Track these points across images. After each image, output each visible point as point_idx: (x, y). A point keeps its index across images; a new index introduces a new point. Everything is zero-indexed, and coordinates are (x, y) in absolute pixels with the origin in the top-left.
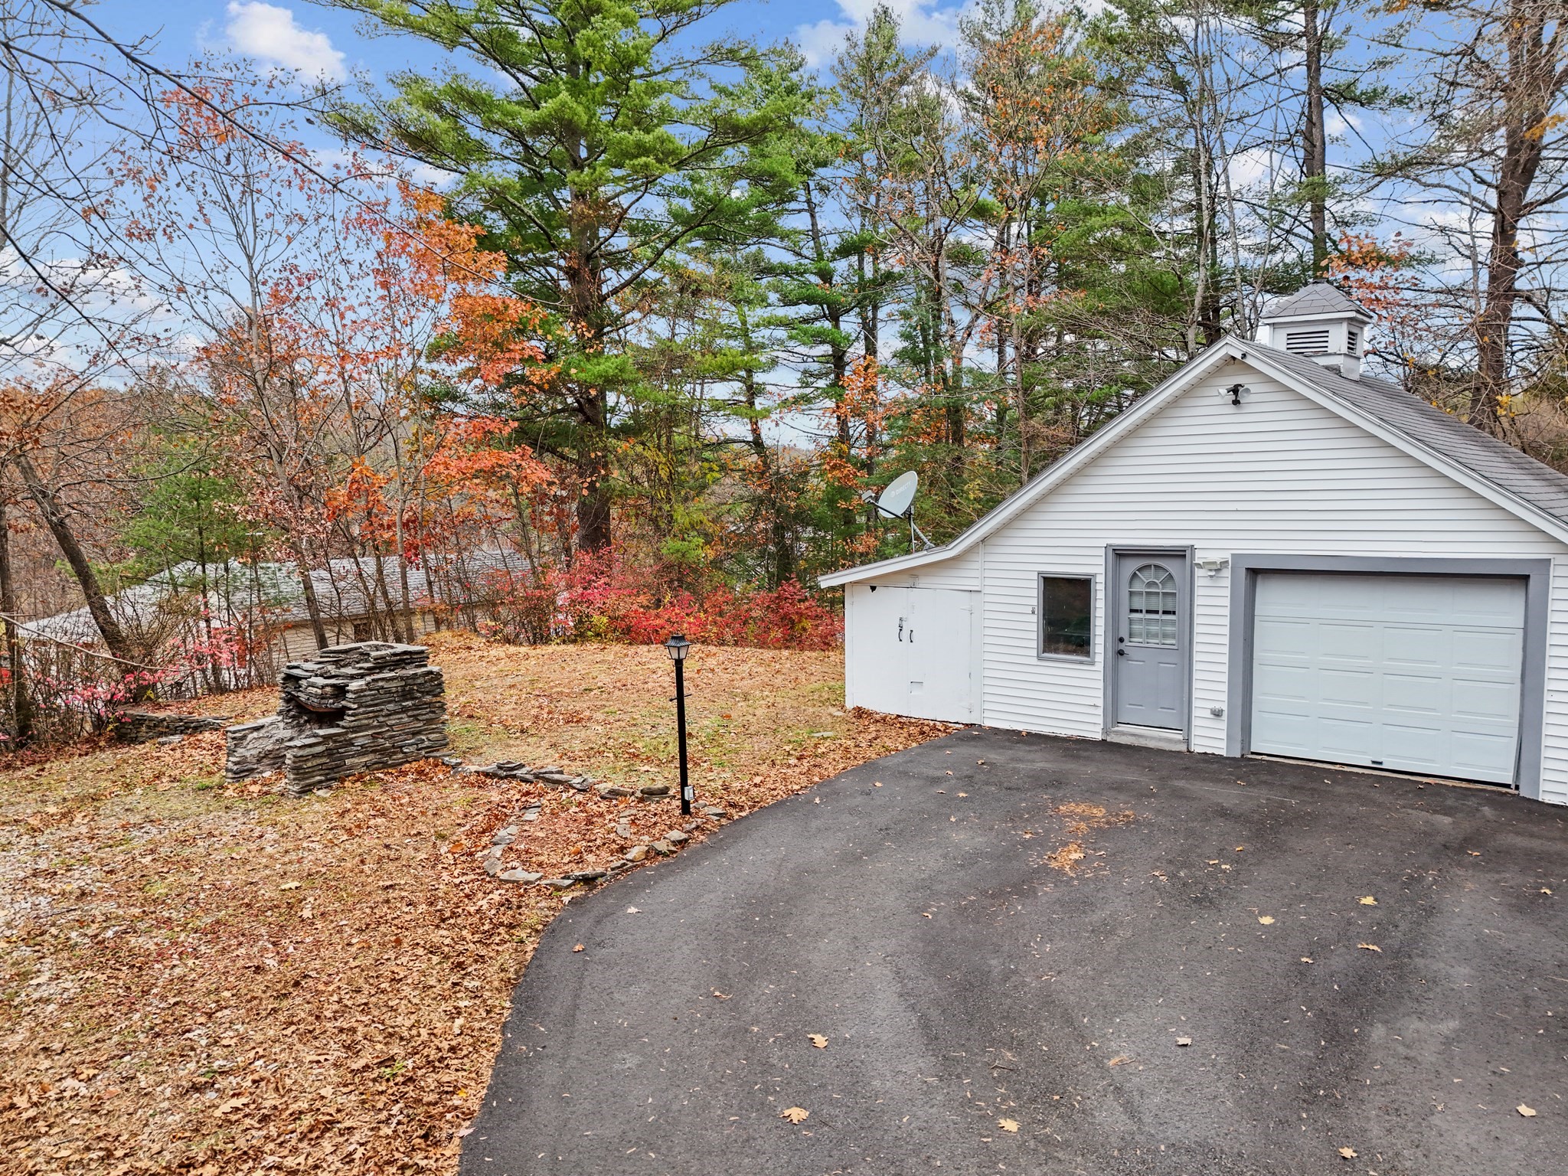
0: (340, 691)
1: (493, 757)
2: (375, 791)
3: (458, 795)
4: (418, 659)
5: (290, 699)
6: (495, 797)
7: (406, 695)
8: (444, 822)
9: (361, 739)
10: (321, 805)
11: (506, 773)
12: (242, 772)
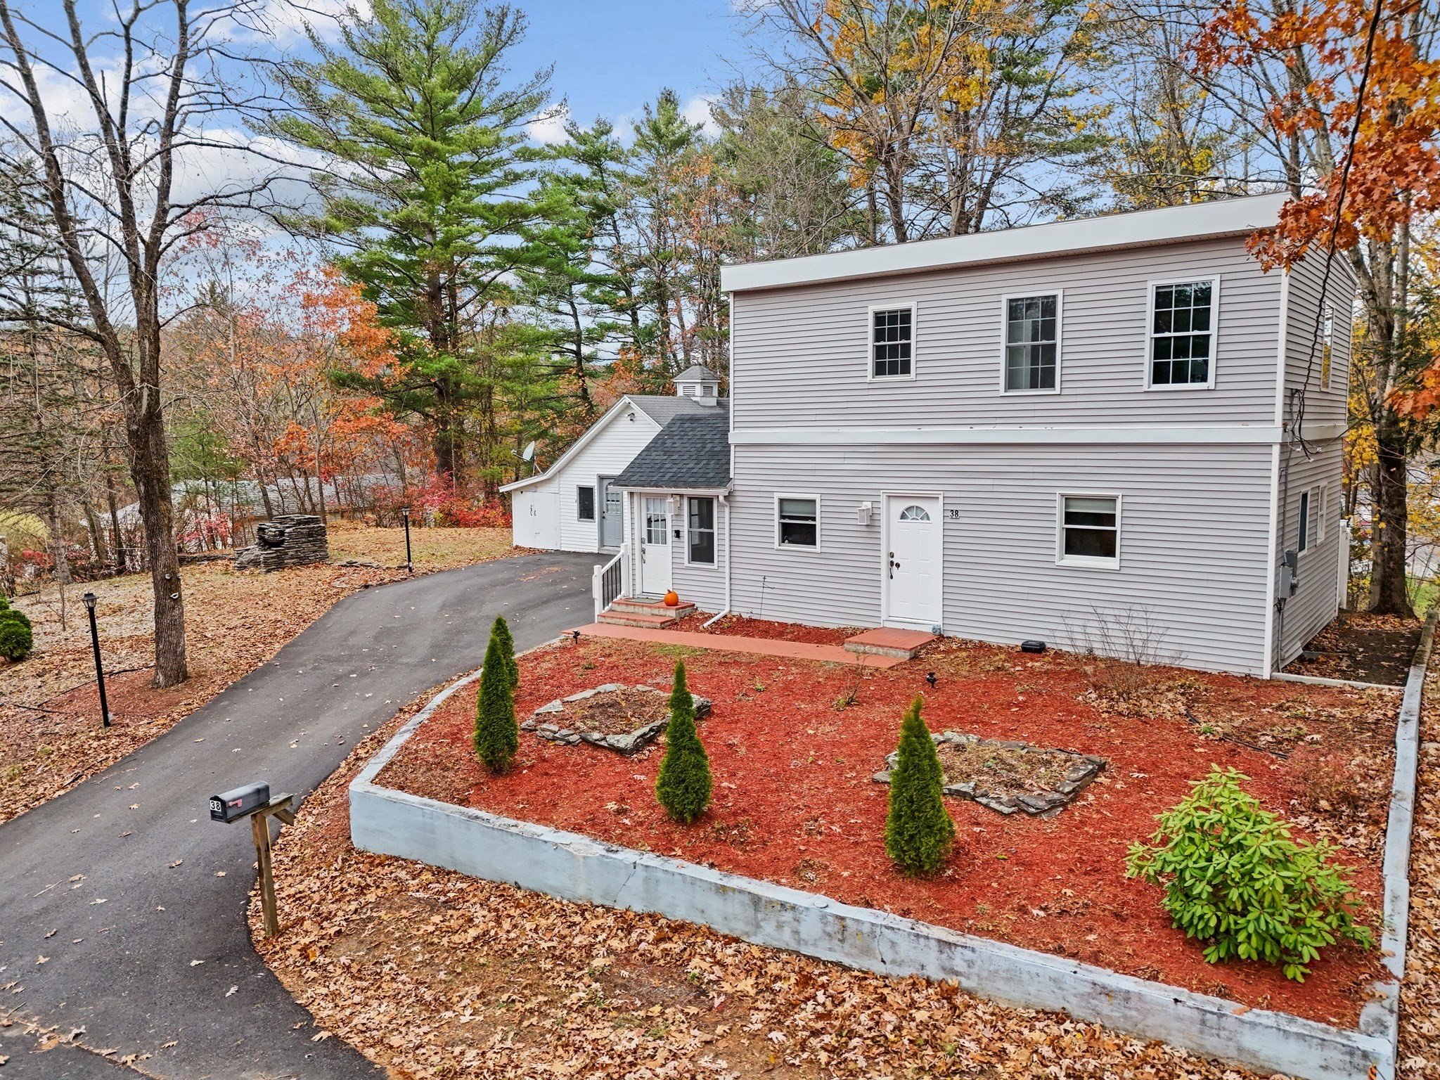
0: (282, 533)
1: (345, 561)
2: (297, 573)
4: (316, 520)
5: (261, 538)
6: (343, 571)
7: (310, 535)
9: (291, 552)
10: (275, 576)
11: (351, 564)
12: (242, 567)
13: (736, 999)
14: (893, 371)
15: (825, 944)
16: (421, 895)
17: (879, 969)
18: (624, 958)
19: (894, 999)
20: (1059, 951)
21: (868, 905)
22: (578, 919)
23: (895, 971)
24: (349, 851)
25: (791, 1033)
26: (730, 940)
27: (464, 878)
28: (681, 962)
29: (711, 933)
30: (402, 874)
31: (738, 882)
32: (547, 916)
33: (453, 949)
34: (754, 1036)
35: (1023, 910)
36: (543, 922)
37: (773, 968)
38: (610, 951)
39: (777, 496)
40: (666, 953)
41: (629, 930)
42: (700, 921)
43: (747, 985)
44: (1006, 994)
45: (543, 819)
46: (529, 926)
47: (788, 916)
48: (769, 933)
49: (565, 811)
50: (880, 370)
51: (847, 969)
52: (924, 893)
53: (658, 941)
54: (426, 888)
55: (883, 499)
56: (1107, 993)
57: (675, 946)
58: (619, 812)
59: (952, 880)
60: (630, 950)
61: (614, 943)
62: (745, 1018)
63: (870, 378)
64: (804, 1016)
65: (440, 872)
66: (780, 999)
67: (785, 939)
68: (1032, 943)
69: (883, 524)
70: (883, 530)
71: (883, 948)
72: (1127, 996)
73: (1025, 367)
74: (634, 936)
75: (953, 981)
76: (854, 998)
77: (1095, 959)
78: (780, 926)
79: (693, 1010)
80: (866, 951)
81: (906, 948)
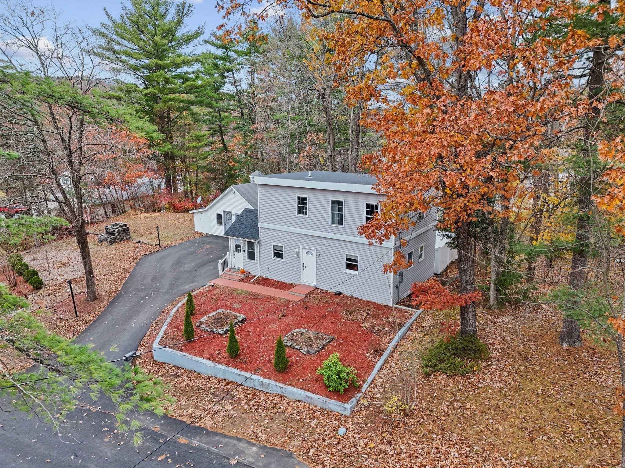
0: (114, 231)
1: (137, 240)
2: (121, 245)
3: (132, 245)
4: (126, 225)
5: (107, 231)
6: (137, 245)
7: (124, 231)
8: (130, 249)
9: (118, 237)
10: (113, 247)
11: (139, 242)
12: (101, 242)
13: (239, 399)
14: (303, 214)
15: (259, 386)
16: (172, 373)
17: (270, 392)
18: (218, 390)
19: (271, 398)
20: (302, 389)
21: (269, 379)
22: (208, 380)
23: (272, 392)
24: (154, 361)
25: (249, 406)
26: (241, 385)
27: (182, 369)
28: (230, 391)
29: (237, 383)
30: (167, 368)
31: (243, 373)
32: (201, 379)
33: (180, 388)
34: (241, 407)
35: (299, 379)
36: (201, 381)
37: (248, 392)
38: (215, 388)
39: (273, 244)
40: (227, 388)
41: (219, 383)
42: (235, 381)
43: (242, 395)
44: (292, 397)
45: (201, 356)
46: (197, 382)
47: (252, 381)
48: (248, 384)
49: (206, 354)
50: (299, 212)
51: (263, 392)
52: (281, 375)
53: (225, 385)
54: (173, 372)
55: (301, 249)
56: (308, 397)
57: (229, 387)
58: (219, 354)
59: (287, 372)
60: (219, 388)
61: (216, 386)
62: (241, 403)
63: (297, 215)
64: (252, 402)
65: (177, 367)
66: (249, 399)
67: (252, 385)
68: (298, 387)
69: (301, 255)
70: (301, 257)
71: (270, 388)
72: (311, 398)
73: (336, 218)
74: (220, 384)
75: (283, 395)
76: (263, 398)
77: (308, 390)
78: (251, 383)
79: (231, 401)
80: (267, 388)
81: (274, 388)
